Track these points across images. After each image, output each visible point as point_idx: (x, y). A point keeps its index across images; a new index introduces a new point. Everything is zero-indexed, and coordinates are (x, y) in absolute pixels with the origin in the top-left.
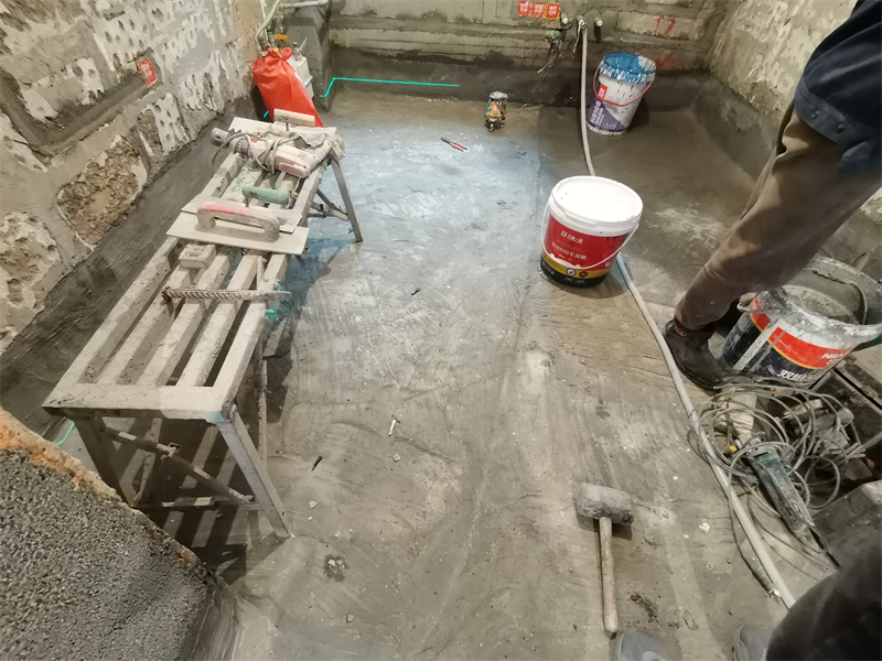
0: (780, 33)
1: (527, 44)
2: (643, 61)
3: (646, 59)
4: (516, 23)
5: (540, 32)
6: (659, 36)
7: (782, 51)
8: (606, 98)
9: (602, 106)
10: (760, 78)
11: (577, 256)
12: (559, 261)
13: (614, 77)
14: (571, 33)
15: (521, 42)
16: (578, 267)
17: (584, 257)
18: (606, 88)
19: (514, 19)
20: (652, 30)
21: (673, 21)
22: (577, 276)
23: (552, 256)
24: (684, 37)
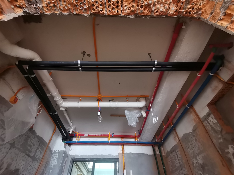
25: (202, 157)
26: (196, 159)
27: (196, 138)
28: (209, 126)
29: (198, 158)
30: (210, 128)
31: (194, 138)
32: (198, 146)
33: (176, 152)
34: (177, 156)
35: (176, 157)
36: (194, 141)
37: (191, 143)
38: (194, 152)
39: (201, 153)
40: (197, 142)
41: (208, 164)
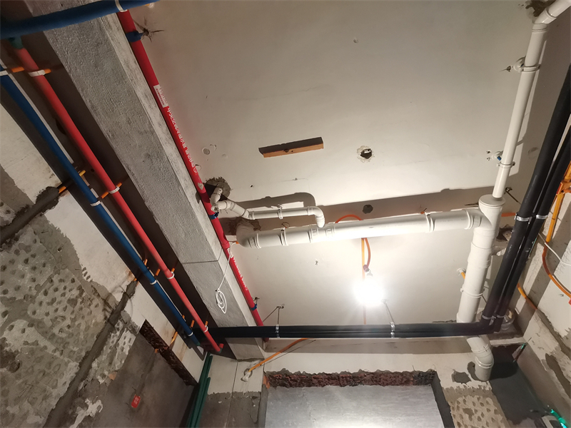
25: (36, 343)
27: (80, 300)
28: (116, 339)
30: (113, 342)
31: (75, 292)
32: (60, 313)
36: (68, 295)
37: (56, 279)
38: (33, 298)
39: (44, 334)
40: (70, 308)
41: (22, 370)
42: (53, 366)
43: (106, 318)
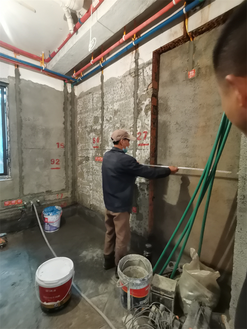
0: (91, 192)
1: (11, 213)
2: (57, 207)
3: (58, 207)
4: (5, 208)
5: (16, 208)
6: (59, 199)
7: (93, 196)
8: (48, 221)
9: (48, 224)
10: (91, 203)
11: (56, 297)
12: (49, 304)
13: (49, 215)
14: (28, 206)
15: (9, 213)
16: (58, 302)
17: (59, 296)
18: (47, 219)
19: (3, 207)
20: (57, 198)
21: (62, 194)
22: (59, 305)
23: (45, 303)
24: (67, 197)
25: (120, 104)
26: (113, 105)
27: (122, 85)
28: (142, 77)
29: (115, 104)
30: (141, 79)
31: (120, 84)
32: (120, 93)
33: (93, 95)
34: (93, 98)
35: (91, 100)
36: (119, 87)
37: (115, 89)
38: (113, 98)
39: (120, 101)
40: (122, 89)
41: (121, 111)
42: (127, 104)
43: (133, 77)
